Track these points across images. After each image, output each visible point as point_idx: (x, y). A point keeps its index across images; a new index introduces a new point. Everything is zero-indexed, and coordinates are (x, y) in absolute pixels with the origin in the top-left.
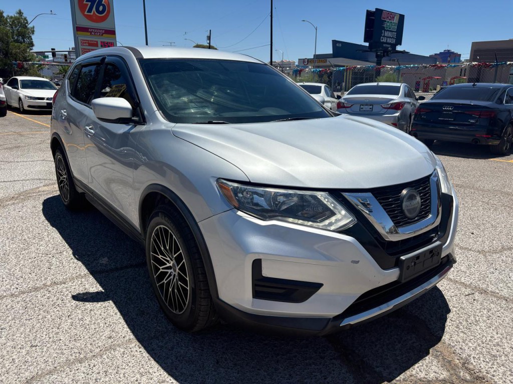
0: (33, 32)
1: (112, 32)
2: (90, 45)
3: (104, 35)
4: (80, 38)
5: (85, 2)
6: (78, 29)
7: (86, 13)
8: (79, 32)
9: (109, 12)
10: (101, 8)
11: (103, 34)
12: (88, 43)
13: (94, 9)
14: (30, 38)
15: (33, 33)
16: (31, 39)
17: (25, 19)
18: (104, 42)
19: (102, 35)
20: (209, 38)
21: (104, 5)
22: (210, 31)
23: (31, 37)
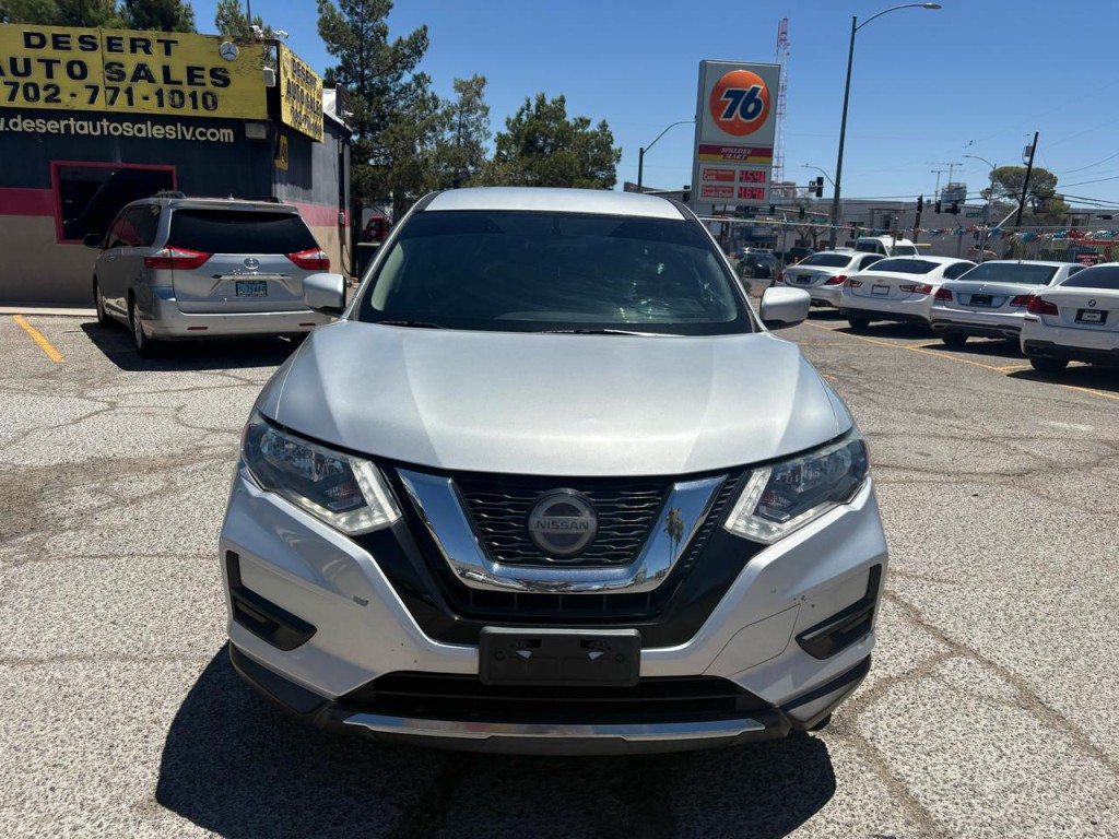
0: (618, 158)
1: (767, 153)
2: (720, 178)
3: (750, 158)
4: (702, 167)
5: (722, 99)
6: (703, 149)
7: (721, 119)
8: (702, 156)
9: (766, 112)
10: (751, 108)
11: (749, 155)
12: (716, 175)
13: (738, 110)
14: (612, 169)
15: (618, 161)
16: (614, 171)
17: (610, 136)
18: (747, 172)
19: (746, 158)
20: (1031, 151)
21: (758, 103)
22: (1037, 134)
23: (613, 166)
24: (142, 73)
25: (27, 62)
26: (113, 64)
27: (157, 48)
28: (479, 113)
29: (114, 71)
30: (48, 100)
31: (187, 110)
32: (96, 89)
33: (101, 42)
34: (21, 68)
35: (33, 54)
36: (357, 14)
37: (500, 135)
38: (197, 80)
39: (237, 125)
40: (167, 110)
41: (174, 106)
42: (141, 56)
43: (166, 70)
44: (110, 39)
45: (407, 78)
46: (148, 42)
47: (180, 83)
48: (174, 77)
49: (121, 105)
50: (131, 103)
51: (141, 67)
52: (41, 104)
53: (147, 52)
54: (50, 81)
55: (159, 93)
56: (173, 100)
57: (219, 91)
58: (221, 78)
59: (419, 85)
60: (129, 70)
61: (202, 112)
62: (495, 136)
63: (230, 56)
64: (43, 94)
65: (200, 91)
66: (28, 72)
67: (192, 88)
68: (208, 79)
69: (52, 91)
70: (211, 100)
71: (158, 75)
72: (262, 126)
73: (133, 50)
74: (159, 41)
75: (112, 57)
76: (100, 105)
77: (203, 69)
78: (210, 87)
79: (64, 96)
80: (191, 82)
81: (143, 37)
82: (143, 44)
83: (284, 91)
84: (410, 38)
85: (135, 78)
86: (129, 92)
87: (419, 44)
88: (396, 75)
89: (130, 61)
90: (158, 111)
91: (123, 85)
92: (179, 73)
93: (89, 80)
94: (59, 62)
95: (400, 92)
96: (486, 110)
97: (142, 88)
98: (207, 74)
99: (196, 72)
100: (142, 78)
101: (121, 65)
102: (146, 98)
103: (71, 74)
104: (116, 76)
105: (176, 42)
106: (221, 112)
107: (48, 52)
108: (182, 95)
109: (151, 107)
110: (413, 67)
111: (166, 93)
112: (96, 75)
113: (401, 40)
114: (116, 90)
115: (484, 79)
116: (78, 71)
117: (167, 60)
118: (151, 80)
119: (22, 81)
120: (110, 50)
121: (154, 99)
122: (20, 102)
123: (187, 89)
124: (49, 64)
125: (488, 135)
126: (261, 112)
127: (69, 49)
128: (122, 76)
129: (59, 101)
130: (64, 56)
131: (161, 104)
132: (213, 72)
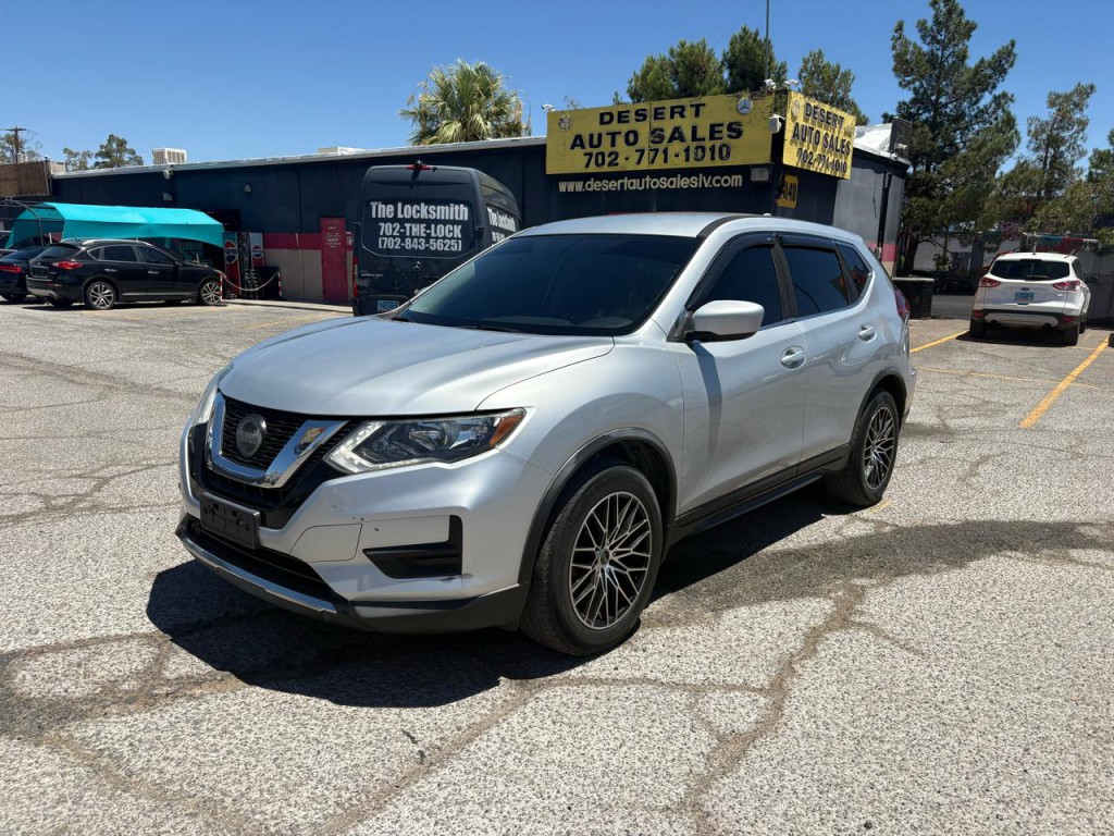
24: (677, 135)
25: (600, 135)
26: (656, 130)
27: (689, 112)
28: (1076, 127)
29: (656, 135)
30: (610, 164)
31: (707, 163)
32: (642, 152)
33: (650, 114)
34: (595, 142)
35: (605, 129)
36: (938, 42)
37: (1096, 152)
38: (717, 135)
39: (744, 170)
40: (692, 164)
41: (697, 160)
42: (678, 121)
43: (694, 129)
44: (656, 109)
45: (987, 99)
46: (683, 108)
47: (703, 139)
48: (699, 135)
49: (659, 164)
50: (666, 161)
51: (677, 129)
52: (605, 169)
53: (682, 116)
54: (613, 149)
55: (687, 150)
56: (696, 154)
57: (733, 142)
58: (736, 130)
59: (999, 105)
60: (667, 134)
61: (718, 163)
62: (1090, 154)
63: (744, 111)
64: (607, 160)
65: (718, 143)
66: (599, 144)
67: (712, 143)
68: (725, 132)
69: (613, 156)
70: (725, 151)
71: (688, 134)
72: (765, 169)
73: (672, 117)
74: (692, 106)
75: (657, 124)
76: (644, 165)
77: (722, 125)
78: (726, 140)
79: (621, 160)
80: (712, 137)
81: (680, 104)
82: (679, 110)
83: (788, 135)
84: (993, 58)
85: (672, 139)
86: (665, 151)
87: (1003, 62)
88: (974, 99)
89: (668, 126)
90: (684, 165)
91: (661, 147)
92: (704, 132)
93: (639, 145)
94: (620, 133)
95: (976, 116)
96: (1083, 124)
97: (677, 147)
98: (725, 129)
99: (717, 129)
100: (676, 139)
101: (662, 130)
102: (677, 156)
103: (627, 142)
104: (657, 139)
105: (704, 105)
106: (732, 161)
107: (615, 126)
108: (703, 149)
109: (680, 163)
110: (994, 87)
111: (692, 149)
112: (644, 141)
113: (982, 61)
114: (657, 151)
115: (1092, 87)
116: (632, 138)
117: (696, 121)
118: (682, 139)
119: (595, 151)
120: (656, 118)
121: (683, 156)
122: (593, 168)
123: (708, 144)
124: (613, 135)
125: (1082, 154)
126: (764, 157)
127: (628, 122)
128: (662, 138)
129: (617, 164)
130: (624, 128)
131: (687, 160)
132: (730, 127)
